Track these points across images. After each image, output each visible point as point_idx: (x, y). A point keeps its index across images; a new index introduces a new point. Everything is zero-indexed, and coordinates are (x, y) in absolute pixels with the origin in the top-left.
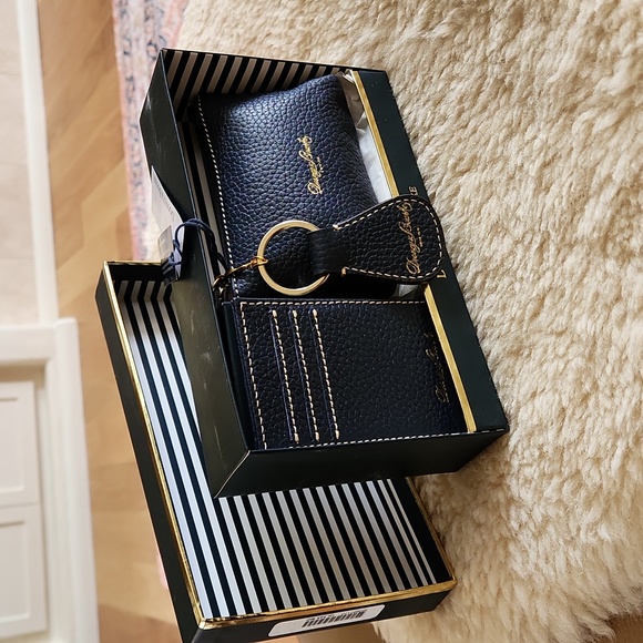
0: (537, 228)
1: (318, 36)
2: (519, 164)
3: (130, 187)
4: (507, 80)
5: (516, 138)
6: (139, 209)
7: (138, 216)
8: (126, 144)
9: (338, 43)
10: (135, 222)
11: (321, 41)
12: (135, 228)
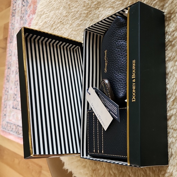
0: (174, 94)
1: (103, 4)
2: (171, 71)
3: (11, 16)
4: (173, 43)
5: (172, 62)
6: (12, 24)
7: (12, 25)
8: (12, 3)
9: (110, 9)
10: (10, 27)
11: (104, 6)
12: (10, 29)
